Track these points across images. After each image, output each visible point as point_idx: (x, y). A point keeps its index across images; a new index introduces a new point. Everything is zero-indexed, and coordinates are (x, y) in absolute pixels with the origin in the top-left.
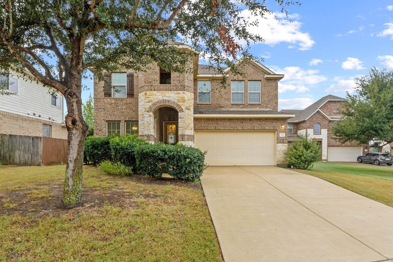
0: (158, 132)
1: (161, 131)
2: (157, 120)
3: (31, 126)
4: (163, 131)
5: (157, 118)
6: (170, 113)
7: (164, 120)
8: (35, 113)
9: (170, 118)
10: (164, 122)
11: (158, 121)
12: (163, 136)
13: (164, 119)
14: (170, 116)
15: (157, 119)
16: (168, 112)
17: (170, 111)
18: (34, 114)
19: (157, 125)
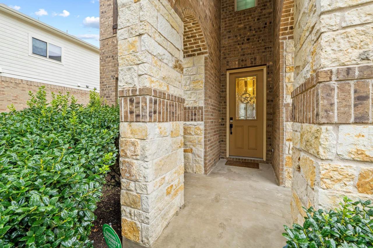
0: (209, 92)
1: (223, 91)
2: (206, 59)
3: (83, 100)
4: (226, 91)
5: (206, 53)
6: (242, 49)
7: (228, 67)
8: (88, 85)
9: (242, 61)
10: (228, 73)
11: (210, 64)
12: (225, 102)
13: (228, 65)
14: (244, 55)
15: (206, 55)
16: (238, 47)
17: (243, 44)
18: (87, 87)
19: (206, 73)
